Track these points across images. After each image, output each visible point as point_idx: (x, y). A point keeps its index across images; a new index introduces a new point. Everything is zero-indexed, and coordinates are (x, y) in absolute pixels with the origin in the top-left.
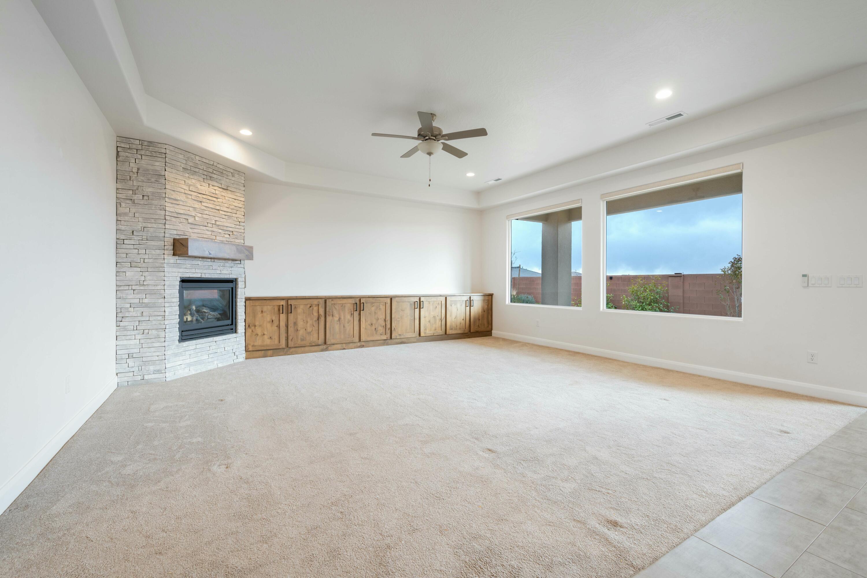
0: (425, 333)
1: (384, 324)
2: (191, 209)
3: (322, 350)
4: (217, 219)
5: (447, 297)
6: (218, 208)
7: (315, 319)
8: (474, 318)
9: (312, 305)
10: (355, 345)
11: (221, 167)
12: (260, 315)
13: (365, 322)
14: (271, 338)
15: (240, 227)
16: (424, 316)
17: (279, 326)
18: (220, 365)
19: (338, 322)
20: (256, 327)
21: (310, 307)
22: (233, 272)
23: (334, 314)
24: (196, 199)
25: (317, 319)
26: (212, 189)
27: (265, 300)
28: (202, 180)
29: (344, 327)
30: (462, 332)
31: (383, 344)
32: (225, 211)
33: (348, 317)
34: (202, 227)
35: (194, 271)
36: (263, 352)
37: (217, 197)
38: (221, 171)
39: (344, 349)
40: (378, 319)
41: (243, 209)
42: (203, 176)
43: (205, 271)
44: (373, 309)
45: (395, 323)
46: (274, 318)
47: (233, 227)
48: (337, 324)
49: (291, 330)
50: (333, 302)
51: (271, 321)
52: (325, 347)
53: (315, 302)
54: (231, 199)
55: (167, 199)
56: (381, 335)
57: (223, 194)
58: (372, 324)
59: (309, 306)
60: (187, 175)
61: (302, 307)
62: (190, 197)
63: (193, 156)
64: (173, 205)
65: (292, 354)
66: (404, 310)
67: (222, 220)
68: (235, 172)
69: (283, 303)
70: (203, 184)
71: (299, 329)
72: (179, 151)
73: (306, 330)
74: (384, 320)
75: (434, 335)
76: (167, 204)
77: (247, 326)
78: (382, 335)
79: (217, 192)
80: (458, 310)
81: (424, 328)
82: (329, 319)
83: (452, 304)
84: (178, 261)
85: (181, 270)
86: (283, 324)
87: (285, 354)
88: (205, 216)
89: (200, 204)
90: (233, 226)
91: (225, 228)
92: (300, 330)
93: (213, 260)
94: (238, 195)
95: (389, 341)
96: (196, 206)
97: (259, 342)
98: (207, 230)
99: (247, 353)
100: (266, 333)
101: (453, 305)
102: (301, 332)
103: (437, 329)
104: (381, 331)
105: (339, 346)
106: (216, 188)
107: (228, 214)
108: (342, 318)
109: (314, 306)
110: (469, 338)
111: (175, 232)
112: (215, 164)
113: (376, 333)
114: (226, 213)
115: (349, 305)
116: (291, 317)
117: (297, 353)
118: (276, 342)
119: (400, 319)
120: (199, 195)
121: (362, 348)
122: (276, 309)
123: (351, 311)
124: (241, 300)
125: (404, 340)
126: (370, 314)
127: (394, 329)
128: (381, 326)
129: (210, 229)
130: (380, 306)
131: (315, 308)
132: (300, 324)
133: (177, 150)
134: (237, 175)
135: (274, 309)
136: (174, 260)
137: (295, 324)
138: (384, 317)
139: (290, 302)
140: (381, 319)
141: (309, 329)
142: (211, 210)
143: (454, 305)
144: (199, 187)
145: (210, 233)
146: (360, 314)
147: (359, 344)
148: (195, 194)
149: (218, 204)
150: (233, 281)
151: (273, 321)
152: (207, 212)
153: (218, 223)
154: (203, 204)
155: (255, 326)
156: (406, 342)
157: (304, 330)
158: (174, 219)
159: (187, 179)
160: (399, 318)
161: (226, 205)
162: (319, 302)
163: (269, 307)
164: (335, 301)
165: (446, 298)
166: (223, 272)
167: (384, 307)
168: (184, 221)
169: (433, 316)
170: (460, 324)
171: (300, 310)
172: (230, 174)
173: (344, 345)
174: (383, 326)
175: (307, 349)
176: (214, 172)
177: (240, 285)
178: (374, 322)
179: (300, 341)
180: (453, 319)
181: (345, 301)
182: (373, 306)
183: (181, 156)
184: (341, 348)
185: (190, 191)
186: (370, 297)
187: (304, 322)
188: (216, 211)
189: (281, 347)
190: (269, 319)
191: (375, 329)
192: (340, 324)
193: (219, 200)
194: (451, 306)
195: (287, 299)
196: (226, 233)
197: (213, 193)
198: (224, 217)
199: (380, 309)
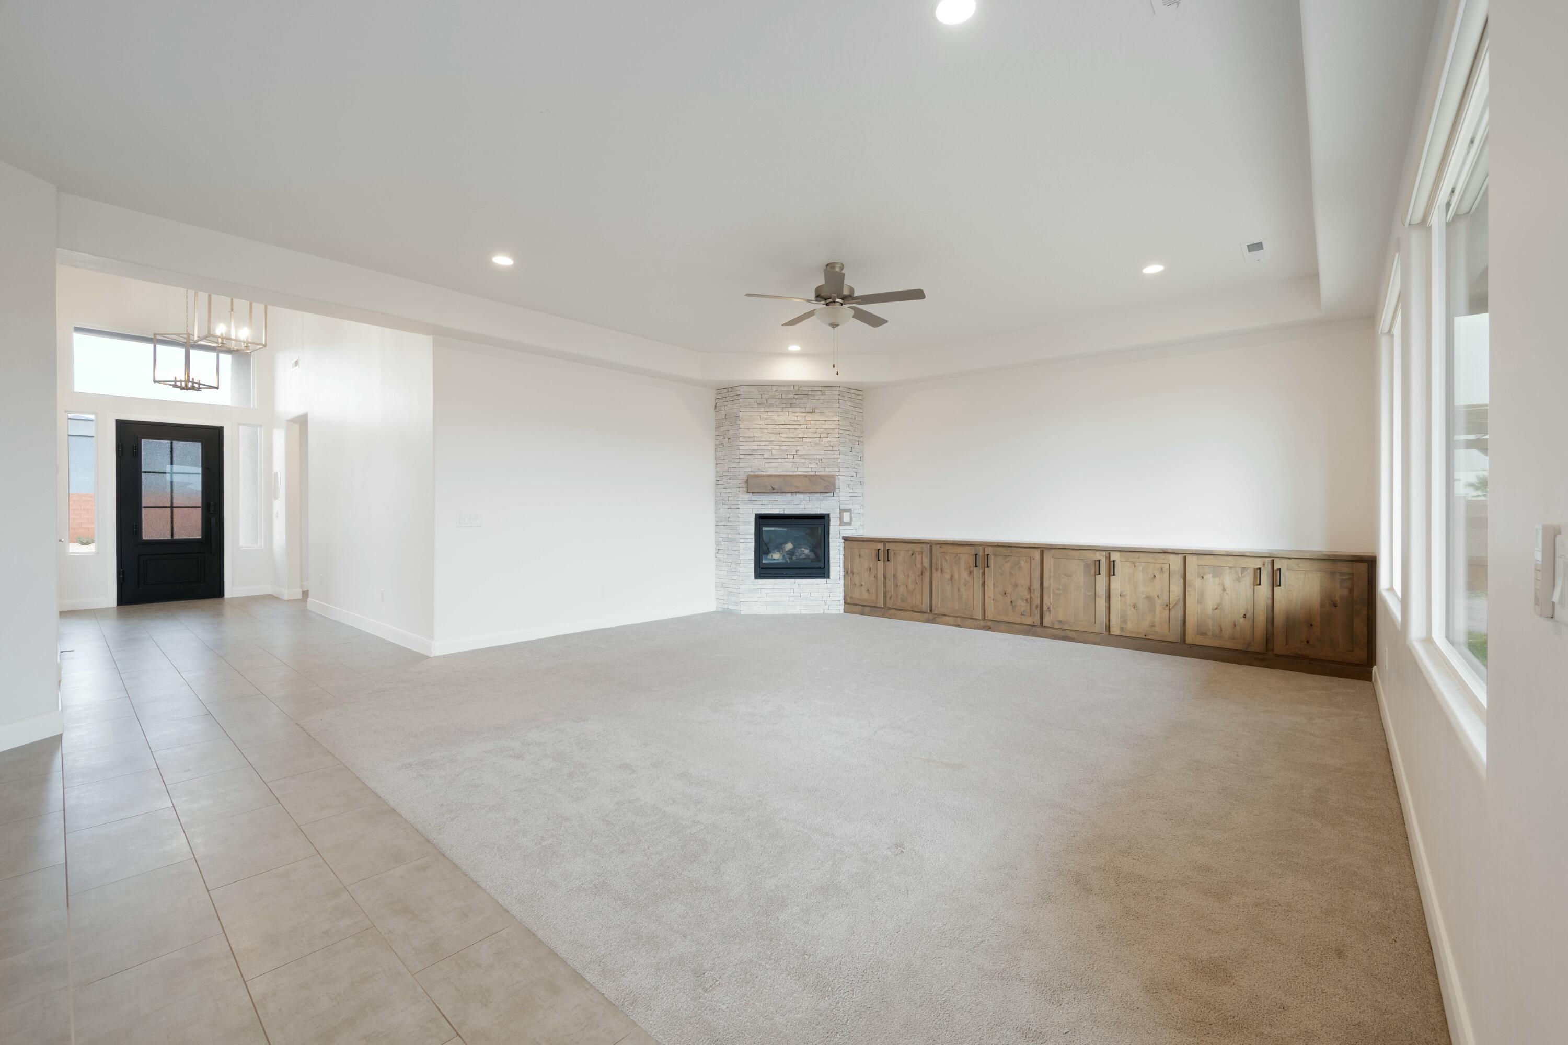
0: (1122, 629)
1: (1028, 596)
2: (767, 443)
3: (928, 621)
4: (799, 448)
5: (1187, 556)
6: (800, 435)
7: (918, 573)
8: (1288, 618)
9: (914, 551)
10: (977, 623)
11: (805, 388)
12: (857, 560)
13: (994, 588)
14: (868, 590)
15: (833, 452)
16: (1121, 593)
17: (876, 577)
18: (804, 612)
19: (950, 582)
20: (854, 575)
21: (912, 555)
22: (822, 507)
23: (943, 568)
24: (772, 432)
25: (920, 574)
26: (793, 417)
27: (863, 541)
28: (780, 409)
29: (958, 590)
30: (1240, 647)
31: (1026, 633)
32: (811, 438)
33: (965, 575)
34: (780, 460)
35: (770, 506)
36: (860, 607)
37: (799, 424)
38: (806, 393)
39: (958, 626)
40: (1016, 586)
41: (837, 431)
42: (781, 406)
43: (784, 507)
44: (1007, 566)
45: (1049, 597)
46: (871, 566)
47: (822, 454)
48: (948, 584)
49: (890, 584)
50: (942, 550)
51: (869, 569)
52: (931, 616)
53: (918, 548)
54: (818, 422)
55: (741, 439)
56: (1022, 615)
57: (808, 418)
58: (1005, 593)
59: (911, 553)
60: (762, 409)
61: (902, 553)
62: (766, 431)
63: (768, 388)
64: (747, 443)
65: (890, 617)
66: (1070, 576)
67: (806, 448)
68: (824, 388)
69: (880, 546)
70: (782, 414)
71: (899, 584)
72: (753, 388)
73: (907, 586)
74: (1027, 589)
75: (1147, 637)
76: (741, 444)
77: (847, 572)
78: (1024, 615)
79: (799, 418)
80: (1224, 590)
81: (1121, 617)
82: (937, 575)
83: (1205, 574)
84: (753, 498)
85: (756, 507)
86: (880, 575)
87: (883, 616)
88: (783, 448)
89: (779, 436)
90: (822, 452)
91: (810, 457)
92: (900, 587)
93: (794, 495)
94: (830, 414)
95: (1039, 630)
96: (773, 439)
97: (856, 595)
98: (786, 462)
99: (847, 605)
100: (863, 584)
101: (1209, 577)
102: (902, 589)
103: (1157, 624)
104: (1023, 609)
105: (951, 620)
106: (797, 414)
107: (815, 440)
108: (956, 575)
109: (917, 553)
110: (1268, 667)
111: (749, 469)
112: (796, 388)
113: (1013, 610)
114: (811, 440)
115: (966, 557)
116: (890, 565)
117: (896, 617)
118: (874, 598)
119: (1061, 592)
120: (777, 427)
121: (987, 630)
122: (874, 553)
123: (970, 567)
124: (835, 539)
125: (1070, 634)
126: (1002, 574)
127: (1048, 608)
128: (1023, 599)
129: (792, 460)
130: (1019, 563)
131: (918, 557)
132: (901, 577)
133: (751, 388)
134: (829, 392)
135: (872, 553)
136: (747, 497)
137: (895, 576)
138: (1028, 584)
139: (888, 546)
140: (1022, 586)
141: (911, 587)
142: (791, 440)
143: (1214, 577)
144: (775, 418)
145: (791, 465)
146: (983, 574)
147: (982, 623)
148: (772, 427)
149: (800, 431)
150: (823, 519)
151: (870, 570)
152: (784, 443)
153: (800, 453)
154: (781, 435)
155: (853, 573)
156: (1074, 638)
157: (905, 586)
158: (748, 457)
159: (762, 414)
160: (1059, 590)
161: (811, 430)
162: (922, 548)
163: (866, 550)
164: (944, 549)
165: (1185, 557)
166: (807, 507)
167: (1029, 565)
168: (759, 456)
169: (1144, 596)
170: (1235, 626)
171: (900, 558)
172: (819, 393)
173: (959, 619)
174: (1027, 600)
175: (908, 614)
176: (796, 397)
177: (834, 522)
178: (1009, 590)
179: (900, 601)
180: (1210, 611)
181: (959, 549)
182: (1006, 562)
183: (755, 392)
184: (954, 623)
185: (766, 426)
186: (999, 545)
187: (905, 576)
188: (798, 439)
189: (878, 605)
190: (866, 566)
191: (1011, 602)
192: (953, 586)
193: (802, 427)
194: (1203, 578)
195: (884, 541)
196: (812, 462)
197: (795, 421)
198: (809, 444)
199: (1020, 568)
